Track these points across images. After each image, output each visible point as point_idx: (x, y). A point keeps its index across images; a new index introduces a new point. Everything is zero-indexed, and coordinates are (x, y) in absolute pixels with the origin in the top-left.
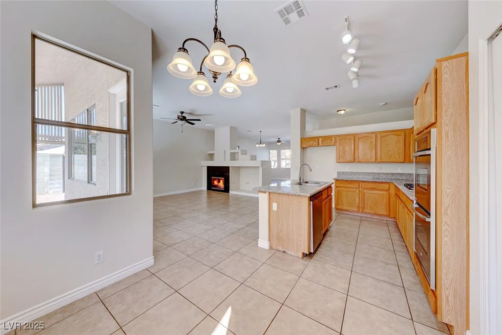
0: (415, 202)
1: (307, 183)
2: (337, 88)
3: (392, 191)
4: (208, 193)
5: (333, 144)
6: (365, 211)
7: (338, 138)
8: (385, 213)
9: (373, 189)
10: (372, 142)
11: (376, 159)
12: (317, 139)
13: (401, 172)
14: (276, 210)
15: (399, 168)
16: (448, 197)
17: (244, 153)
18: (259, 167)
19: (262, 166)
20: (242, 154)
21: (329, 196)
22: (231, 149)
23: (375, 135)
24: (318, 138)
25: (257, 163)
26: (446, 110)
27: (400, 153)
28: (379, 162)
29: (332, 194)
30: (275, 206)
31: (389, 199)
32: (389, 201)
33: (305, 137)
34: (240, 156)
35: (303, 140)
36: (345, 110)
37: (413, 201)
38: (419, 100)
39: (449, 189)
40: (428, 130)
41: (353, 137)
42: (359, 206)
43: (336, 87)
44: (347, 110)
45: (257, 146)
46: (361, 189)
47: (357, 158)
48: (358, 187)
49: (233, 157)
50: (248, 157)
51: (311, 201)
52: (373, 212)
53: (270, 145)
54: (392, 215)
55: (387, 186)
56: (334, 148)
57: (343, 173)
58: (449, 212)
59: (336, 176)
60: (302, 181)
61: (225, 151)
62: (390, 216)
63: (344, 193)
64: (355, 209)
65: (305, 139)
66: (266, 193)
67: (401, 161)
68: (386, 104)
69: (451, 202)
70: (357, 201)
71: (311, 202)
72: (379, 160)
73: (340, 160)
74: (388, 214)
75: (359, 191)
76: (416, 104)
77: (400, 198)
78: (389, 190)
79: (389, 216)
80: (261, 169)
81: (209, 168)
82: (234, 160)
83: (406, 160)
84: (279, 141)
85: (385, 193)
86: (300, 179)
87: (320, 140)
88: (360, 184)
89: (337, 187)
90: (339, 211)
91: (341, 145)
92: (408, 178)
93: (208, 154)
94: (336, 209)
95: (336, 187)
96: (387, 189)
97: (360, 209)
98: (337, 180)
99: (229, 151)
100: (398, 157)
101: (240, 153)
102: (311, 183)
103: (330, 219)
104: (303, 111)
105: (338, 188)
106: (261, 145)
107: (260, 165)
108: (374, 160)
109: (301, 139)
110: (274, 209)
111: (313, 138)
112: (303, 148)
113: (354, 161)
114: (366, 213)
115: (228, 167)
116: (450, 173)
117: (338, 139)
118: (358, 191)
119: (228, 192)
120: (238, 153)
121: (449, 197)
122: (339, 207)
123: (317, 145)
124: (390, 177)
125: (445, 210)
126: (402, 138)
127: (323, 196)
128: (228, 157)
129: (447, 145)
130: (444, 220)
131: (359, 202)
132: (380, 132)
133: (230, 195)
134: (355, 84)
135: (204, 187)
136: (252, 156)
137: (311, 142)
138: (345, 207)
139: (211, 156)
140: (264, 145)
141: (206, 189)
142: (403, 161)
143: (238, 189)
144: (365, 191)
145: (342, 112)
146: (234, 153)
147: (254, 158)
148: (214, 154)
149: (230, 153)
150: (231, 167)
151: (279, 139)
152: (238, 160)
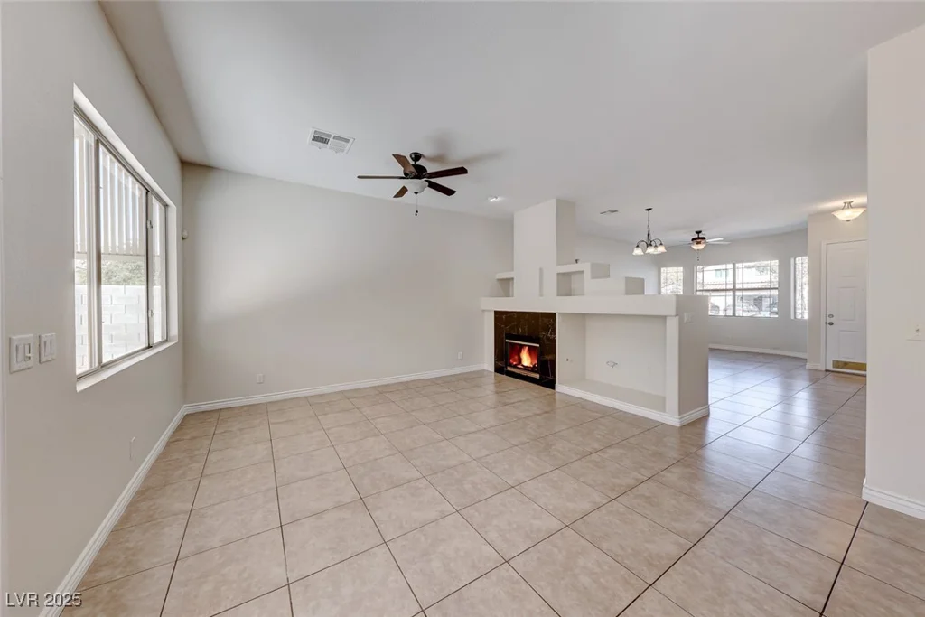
4: (498, 383)
17: (601, 272)
18: (664, 318)
19: (678, 312)
20: (593, 277)
22: (559, 264)
34: (590, 283)
45: (638, 252)
49: (566, 284)
50: (616, 283)
61: (541, 270)
80: (673, 326)
81: (499, 316)
82: (569, 294)
84: (699, 239)
93: (499, 280)
99: (553, 270)
101: (587, 274)
106: (651, 250)
107: (672, 312)
115: (553, 316)
119: (554, 388)
120: (582, 272)
128: (551, 284)
133: (557, 396)
135: (488, 363)
139: (506, 285)
141: (492, 369)
146: (570, 274)
147: (635, 287)
148: (513, 279)
149: (558, 274)
150: (559, 313)
151: (698, 233)
152: (582, 294)
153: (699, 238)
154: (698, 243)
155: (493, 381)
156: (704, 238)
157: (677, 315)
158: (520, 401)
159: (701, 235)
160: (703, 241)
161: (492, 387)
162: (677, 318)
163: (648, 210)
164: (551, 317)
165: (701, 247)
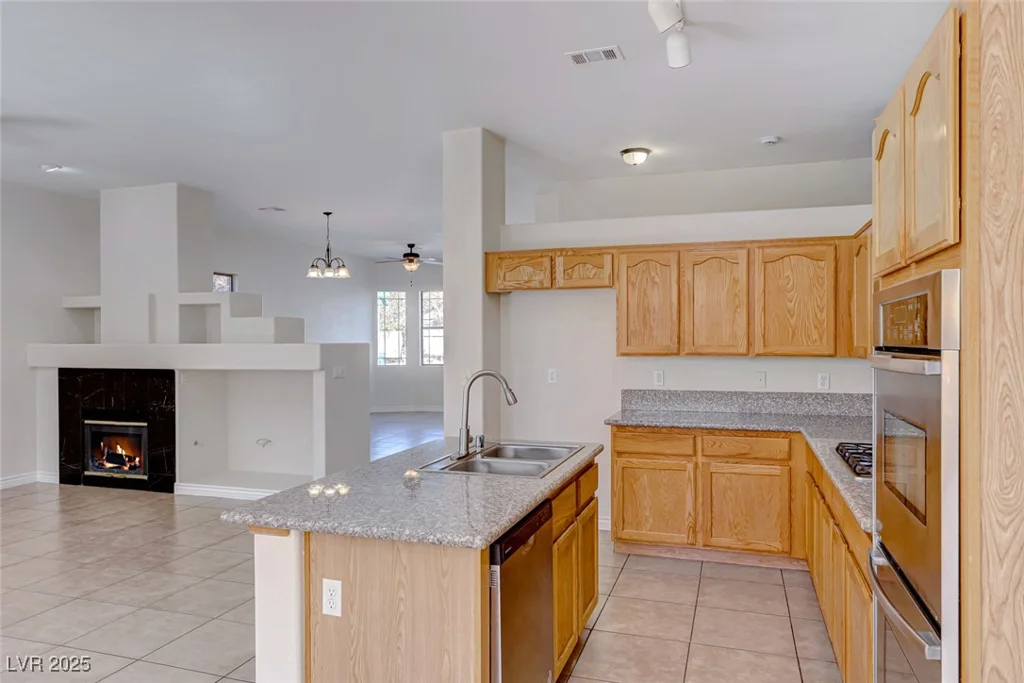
0: (876, 540)
1: (496, 453)
2: (612, 61)
3: (800, 464)
4: (65, 501)
5: (607, 283)
6: (714, 541)
7: (624, 257)
8: (777, 545)
9: (741, 457)
10: (736, 281)
11: (749, 344)
12: (546, 262)
13: (824, 389)
14: (338, 613)
15: (819, 375)
16: (1001, 561)
17: (247, 307)
18: (310, 373)
19: (324, 366)
20: (234, 314)
21: (585, 506)
22: (182, 290)
23: (745, 251)
24: (551, 255)
25: (304, 357)
26: (996, 196)
27: (821, 325)
28: (758, 355)
29: (597, 493)
30: (332, 597)
31: (790, 491)
32: (791, 499)
33: (505, 247)
34: (229, 324)
35: (493, 260)
36: (647, 151)
37: (870, 536)
38: (890, 137)
39: (1005, 528)
40: (927, 270)
41: (673, 257)
42: (695, 525)
43: (610, 54)
44: (656, 151)
45: (313, 274)
46: (700, 459)
47: (687, 338)
48: (691, 452)
49: (197, 324)
50: (266, 325)
51: (493, 562)
52: (740, 545)
53: (376, 273)
54: (798, 552)
55: (782, 444)
56: (610, 295)
57: (642, 394)
58: (1006, 627)
59: (614, 410)
60: (475, 447)
61: (152, 297)
62: (793, 555)
63: (645, 479)
64: (682, 537)
65: (501, 256)
66: (287, 532)
67: (826, 353)
68: (779, 139)
69: (1013, 586)
70: (689, 507)
71: (497, 568)
72: (759, 348)
73: (632, 343)
74: (787, 549)
75: (696, 465)
76: (879, 157)
77: (823, 498)
78: (790, 457)
79: (788, 554)
80: (319, 381)
81: (69, 378)
82: (201, 340)
83: (842, 346)
84: (411, 256)
85: (776, 469)
86: (469, 440)
87: (559, 261)
88: (699, 440)
89: (620, 454)
90: (624, 549)
91: (634, 285)
92: (845, 410)
93: (71, 309)
94: (618, 540)
95: (618, 454)
96: (784, 456)
97: (700, 536)
98: (619, 428)
99: (172, 301)
100: (815, 336)
101: (225, 310)
102: (517, 456)
103: (589, 596)
104: (495, 144)
105: (623, 460)
106: (329, 274)
107: (316, 365)
108: (743, 349)
109: (486, 254)
110: (326, 611)
111: (532, 256)
112: (494, 294)
113: (678, 348)
114: (716, 548)
115: (170, 375)
116: (1009, 461)
117: (623, 261)
118: (690, 466)
119: (171, 490)
120: (218, 306)
121: (1007, 561)
122: (628, 532)
123: (547, 283)
124: (791, 408)
125: (991, 615)
126: (826, 268)
127: (554, 519)
128: (170, 323)
129: (998, 344)
130: (991, 661)
131: (695, 509)
132: (763, 244)
133: (177, 501)
134: (676, 53)
135: (47, 470)
136: (279, 322)
137: (526, 271)
138: (646, 533)
139: (85, 320)
140: (343, 273)
141: (54, 477)
142: (832, 352)
143: (220, 472)
144: (716, 466)
145: (639, 158)
146: (200, 309)
147: (291, 331)
148: (99, 309)
149: (181, 306)
150: (181, 371)
151: (411, 246)
152: (219, 341)
153: (411, 254)
154: (411, 261)
155: (58, 498)
156: (417, 256)
157: (321, 369)
158: (107, 516)
159: (414, 251)
160: (415, 260)
161: (55, 506)
162: (323, 373)
163: (328, 214)
164: (166, 377)
165: (413, 267)
